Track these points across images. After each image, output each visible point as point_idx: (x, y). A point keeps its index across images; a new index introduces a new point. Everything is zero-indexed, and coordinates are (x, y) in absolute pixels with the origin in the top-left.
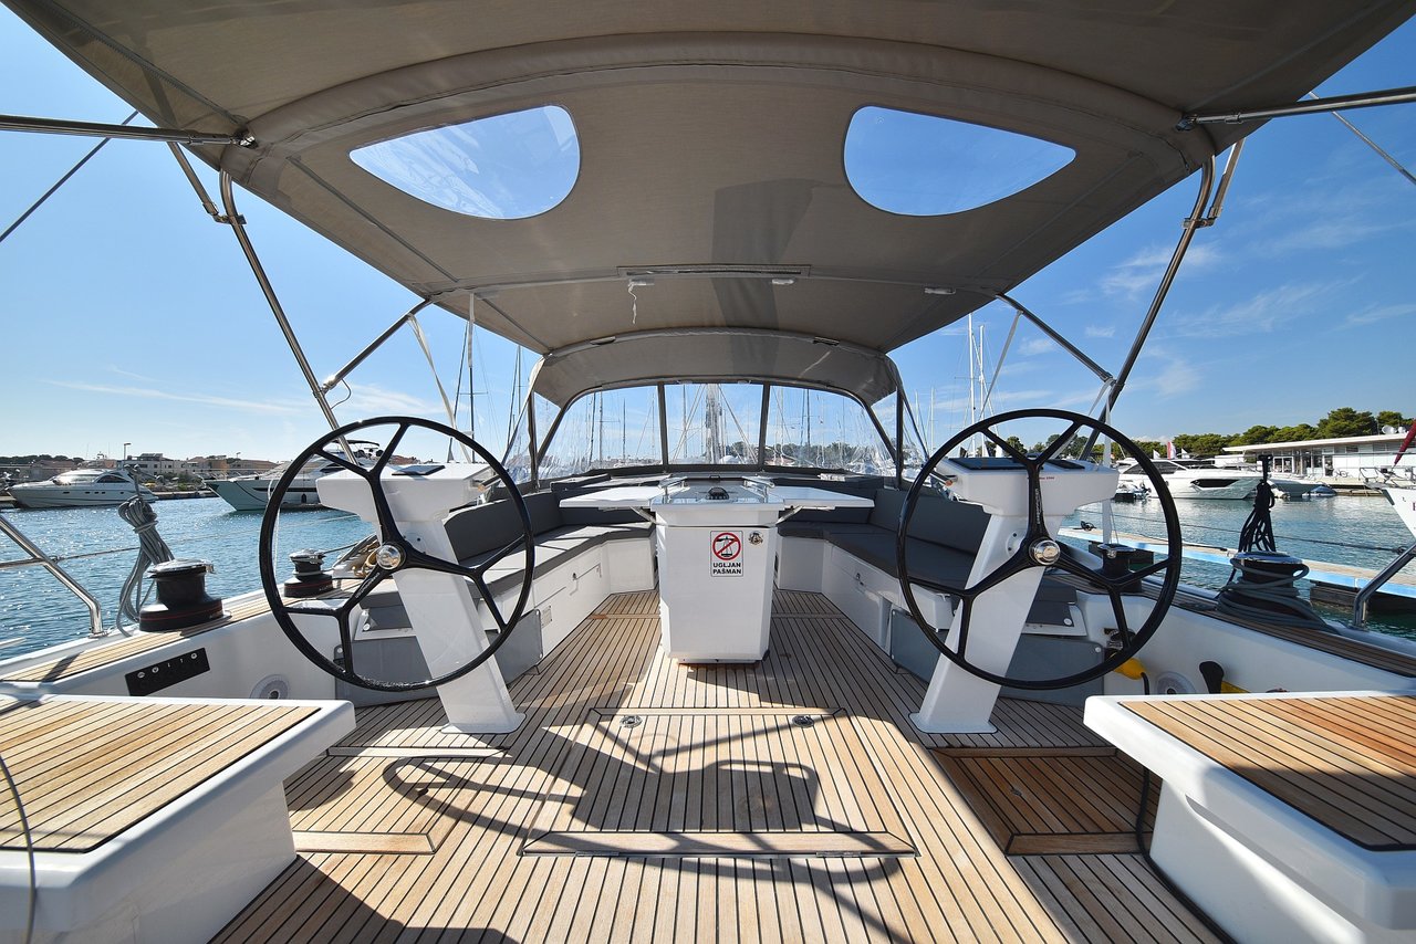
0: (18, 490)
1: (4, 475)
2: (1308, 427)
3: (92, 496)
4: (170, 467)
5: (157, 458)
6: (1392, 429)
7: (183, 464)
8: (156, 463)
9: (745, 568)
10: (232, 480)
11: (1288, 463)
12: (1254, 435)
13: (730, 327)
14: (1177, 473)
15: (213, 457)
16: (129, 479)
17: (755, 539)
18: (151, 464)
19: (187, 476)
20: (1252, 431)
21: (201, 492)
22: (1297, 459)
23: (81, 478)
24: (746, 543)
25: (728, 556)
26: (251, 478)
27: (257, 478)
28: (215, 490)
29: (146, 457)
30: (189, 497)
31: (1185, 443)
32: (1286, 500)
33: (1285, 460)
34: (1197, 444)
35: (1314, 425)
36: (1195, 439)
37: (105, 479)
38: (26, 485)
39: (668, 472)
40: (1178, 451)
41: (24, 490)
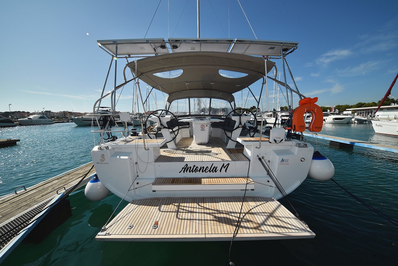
0: (19, 120)
1: (9, 117)
2: (374, 103)
3: (38, 122)
4: (53, 114)
5: (50, 112)
6: (393, 104)
7: (57, 113)
8: (50, 113)
9: (205, 130)
10: (76, 118)
11: (363, 113)
12: (358, 105)
13: (204, 89)
14: (329, 116)
15: (64, 111)
16: (47, 118)
17: (207, 126)
18: (48, 113)
19: (58, 117)
20: (358, 104)
21: (65, 121)
22: (366, 112)
23: (34, 117)
24: (205, 126)
25: (203, 128)
26: (81, 117)
27: (82, 117)
28: (73, 120)
29: (47, 112)
30: (62, 122)
31: (339, 107)
32: (358, 124)
33: (363, 112)
34: (342, 108)
35: (377, 102)
36: (341, 106)
37: (40, 118)
38: (21, 119)
39: (190, 116)
40: (335, 110)
41: (21, 120)
